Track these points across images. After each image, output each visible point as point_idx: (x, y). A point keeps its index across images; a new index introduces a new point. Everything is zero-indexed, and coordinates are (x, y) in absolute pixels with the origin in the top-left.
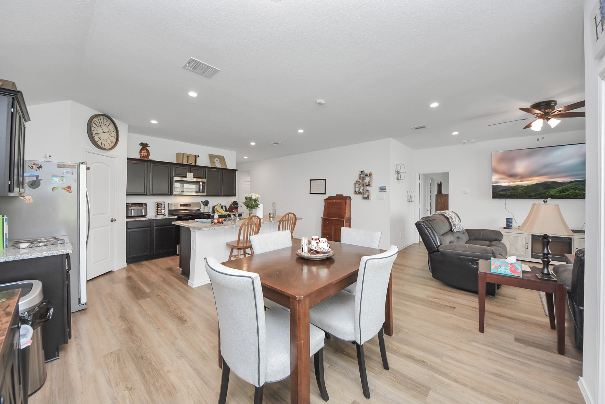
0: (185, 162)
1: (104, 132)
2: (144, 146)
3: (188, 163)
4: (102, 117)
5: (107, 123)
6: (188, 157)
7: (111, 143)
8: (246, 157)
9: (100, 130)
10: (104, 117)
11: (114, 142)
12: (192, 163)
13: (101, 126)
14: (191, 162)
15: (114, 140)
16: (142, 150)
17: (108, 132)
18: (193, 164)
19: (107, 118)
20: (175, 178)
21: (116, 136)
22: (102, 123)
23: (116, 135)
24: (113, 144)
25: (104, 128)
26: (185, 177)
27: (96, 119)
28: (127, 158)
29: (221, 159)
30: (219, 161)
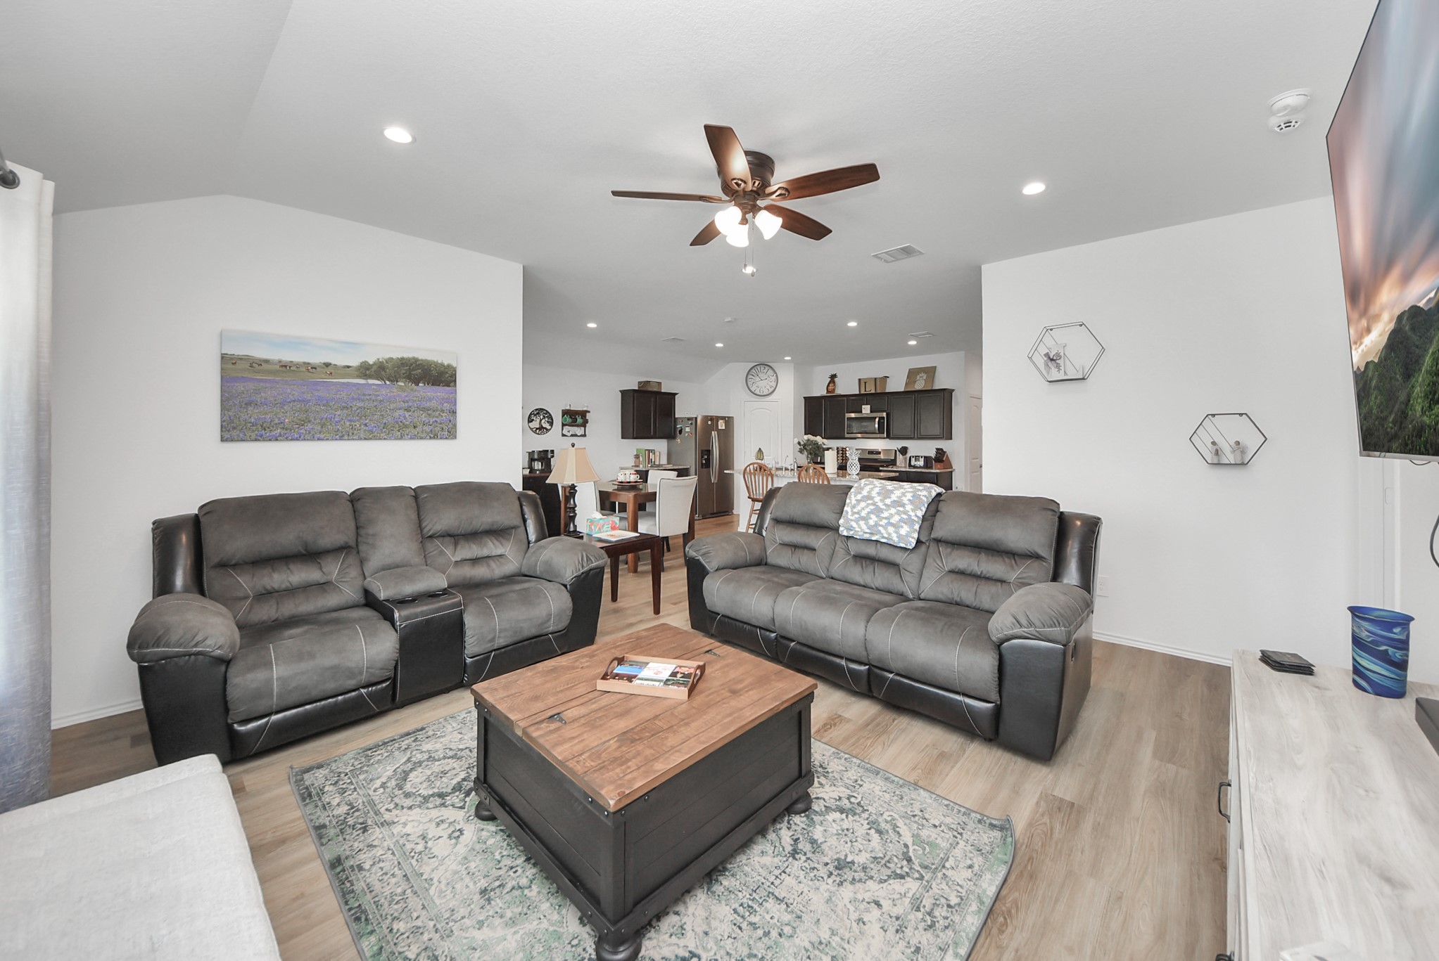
0: (863, 392)
1: (762, 380)
2: (833, 377)
3: (865, 391)
4: (759, 367)
5: (765, 371)
6: (865, 383)
7: (771, 388)
9: (758, 379)
10: (762, 366)
11: (774, 386)
12: (870, 391)
13: (758, 376)
14: (871, 389)
15: (774, 384)
16: (829, 383)
17: (766, 378)
18: (873, 391)
19: (765, 366)
20: (848, 415)
21: (776, 380)
22: (760, 372)
24: (773, 389)
25: (762, 376)
26: (861, 412)
27: (753, 370)
28: (804, 398)
29: (931, 372)
30: (925, 378)
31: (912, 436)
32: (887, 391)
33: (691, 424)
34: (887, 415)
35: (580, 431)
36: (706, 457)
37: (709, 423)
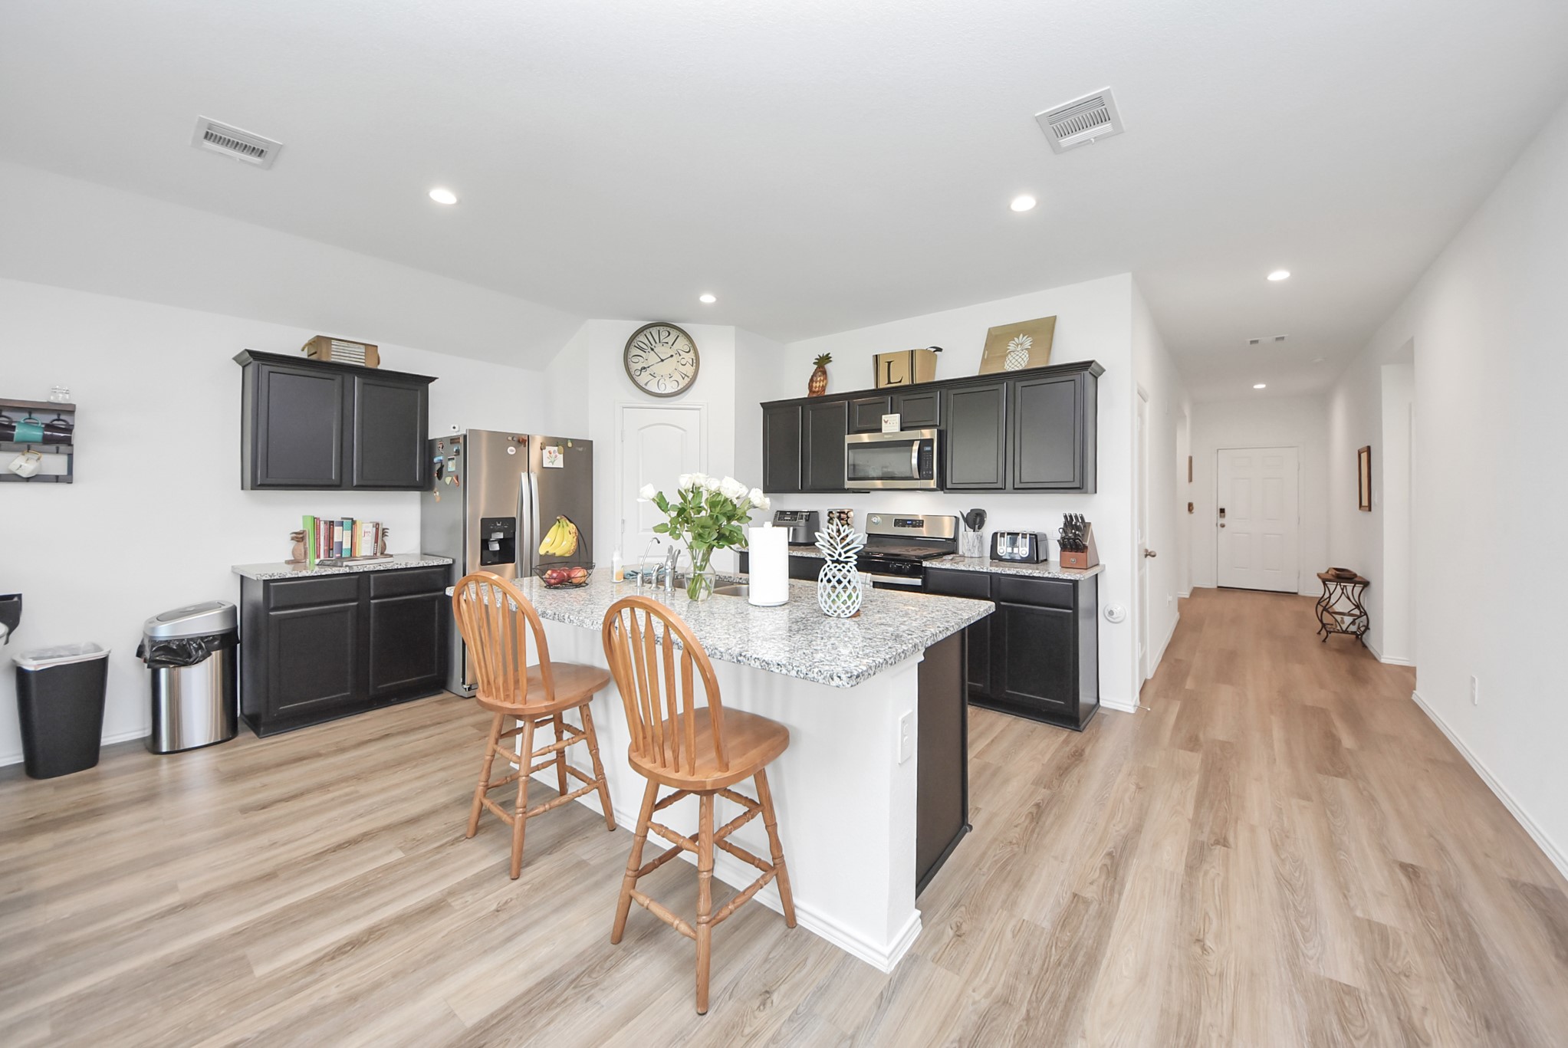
0: (883, 384)
1: (662, 360)
2: (823, 361)
3: (889, 382)
4: (654, 331)
5: (671, 340)
6: (889, 363)
7: (683, 379)
8: (1279, 275)
9: (652, 358)
10: (661, 329)
11: (690, 374)
12: (900, 382)
13: (652, 350)
14: (901, 376)
15: (689, 370)
16: (814, 375)
17: (672, 356)
18: (906, 382)
19: (668, 329)
20: (849, 439)
21: (694, 361)
22: (657, 341)
23: (694, 358)
24: (687, 380)
25: (663, 351)
26: (880, 430)
27: (642, 338)
28: (762, 404)
29: (1043, 330)
30: (1028, 344)
31: (999, 485)
32: (937, 379)
33: (458, 452)
34: (940, 433)
35: (54, 463)
36: (501, 536)
37: (511, 450)
